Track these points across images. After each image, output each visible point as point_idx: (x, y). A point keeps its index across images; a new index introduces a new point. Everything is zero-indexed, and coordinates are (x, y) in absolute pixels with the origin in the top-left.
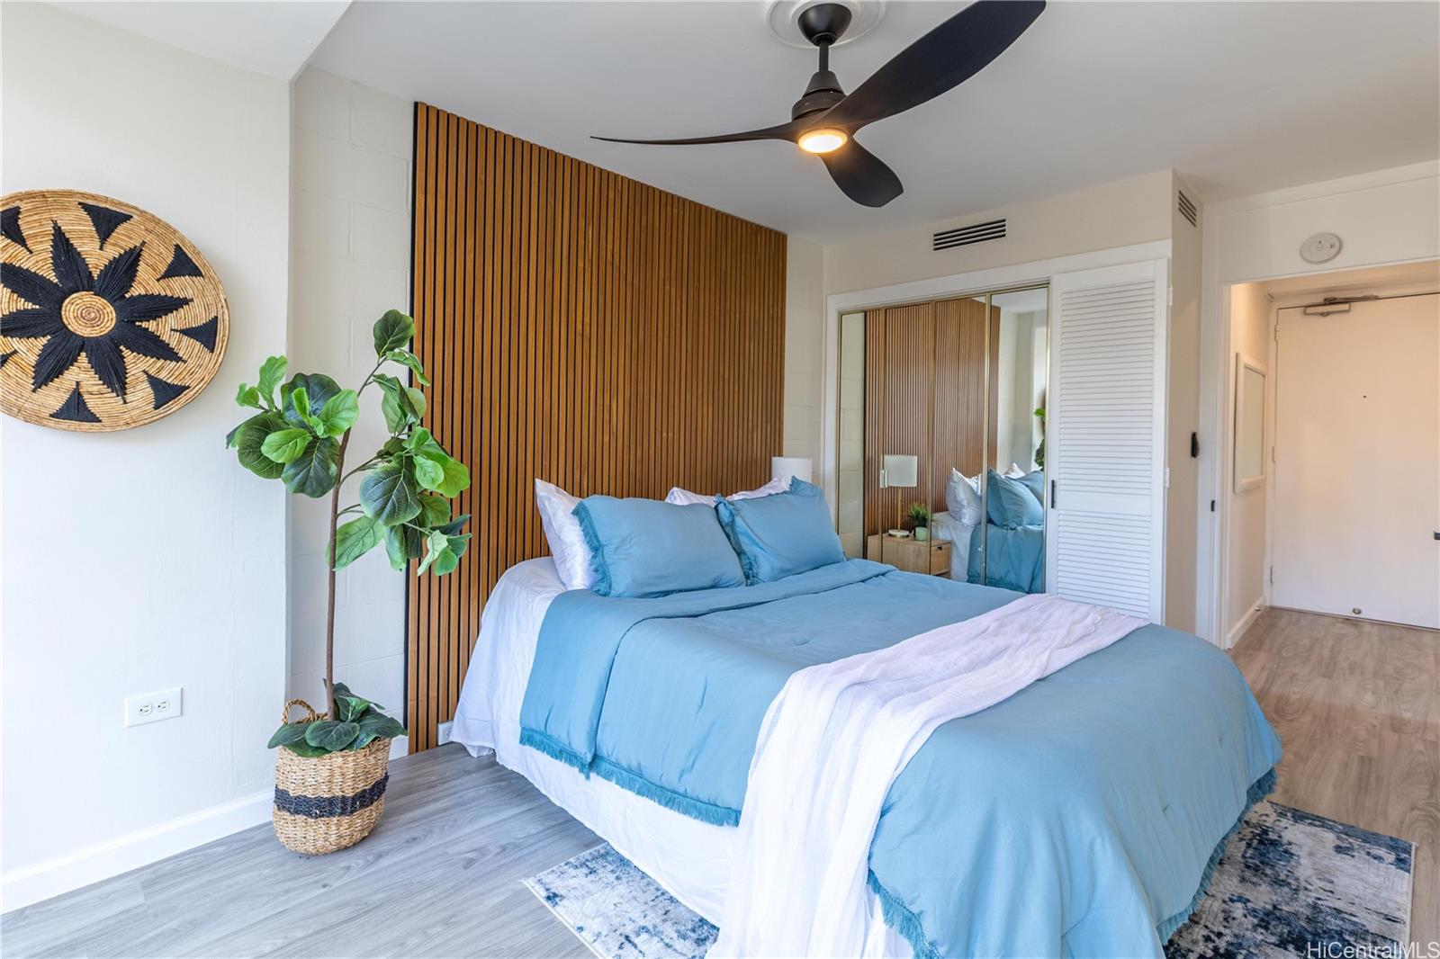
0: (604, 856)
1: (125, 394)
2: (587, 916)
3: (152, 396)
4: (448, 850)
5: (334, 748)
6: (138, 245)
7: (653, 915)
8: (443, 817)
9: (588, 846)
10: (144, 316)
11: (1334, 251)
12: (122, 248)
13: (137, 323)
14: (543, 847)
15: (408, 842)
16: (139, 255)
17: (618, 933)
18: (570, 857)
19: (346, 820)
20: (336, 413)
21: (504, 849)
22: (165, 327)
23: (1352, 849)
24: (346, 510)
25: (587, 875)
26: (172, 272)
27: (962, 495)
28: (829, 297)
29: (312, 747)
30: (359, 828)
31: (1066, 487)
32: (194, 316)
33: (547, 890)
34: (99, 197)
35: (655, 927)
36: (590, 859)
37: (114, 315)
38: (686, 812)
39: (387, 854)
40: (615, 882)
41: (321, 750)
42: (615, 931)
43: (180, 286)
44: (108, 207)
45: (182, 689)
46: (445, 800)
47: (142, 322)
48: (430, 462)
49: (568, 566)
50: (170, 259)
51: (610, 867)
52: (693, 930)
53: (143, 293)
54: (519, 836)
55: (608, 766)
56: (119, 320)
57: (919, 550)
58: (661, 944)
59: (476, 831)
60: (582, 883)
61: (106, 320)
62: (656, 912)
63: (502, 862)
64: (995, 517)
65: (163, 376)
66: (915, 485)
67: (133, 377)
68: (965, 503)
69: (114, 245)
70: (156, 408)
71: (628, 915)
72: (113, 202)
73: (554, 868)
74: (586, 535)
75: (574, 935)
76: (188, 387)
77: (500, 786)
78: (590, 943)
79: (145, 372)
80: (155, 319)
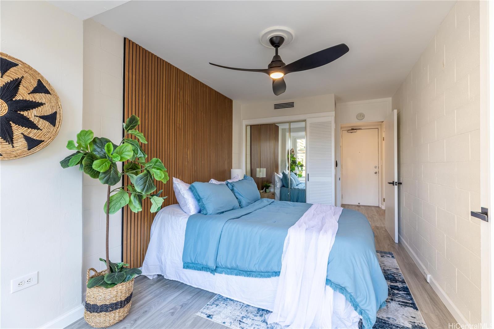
0: (218, 299)
1: (13, 143)
2: (224, 318)
3: (26, 144)
4: (162, 311)
5: (118, 283)
6: (20, 77)
7: (244, 312)
8: (153, 301)
9: (211, 298)
10: (22, 109)
11: (363, 117)
12: (12, 78)
13: (18, 112)
14: (195, 302)
15: (144, 313)
16: (20, 82)
17: (236, 320)
18: (208, 302)
19: (122, 310)
20: (123, 153)
21: (182, 306)
22: (32, 115)
23: (384, 256)
24: (113, 191)
25: (216, 307)
26: (35, 91)
27: (277, 179)
28: (243, 121)
29: (109, 284)
30: (126, 312)
31: (311, 175)
32: (46, 110)
33: (206, 314)
34: (4, 54)
35: (246, 315)
36: (214, 301)
37: (7, 108)
38: (256, 277)
39: (138, 319)
40: (226, 306)
41: (113, 284)
42: (235, 320)
43: (38, 97)
44: (7, 59)
45: (38, 272)
46: (150, 295)
47: (21, 111)
48: (159, 171)
49: (188, 206)
50: (35, 85)
51: (222, 302)
52: (258, 313)
53: (21, 99)
54: (185, 301)
55: (221, 269)
56: (10, 110)
57: (268, 195)
58: (251, 320)
59: (168, 303)
60: (216, 309)
61: (3, 109)
62: (244, 311)
63: (184, 310)
64: (285, 185)
65: (31, 135)
66: (265, 177)
67: (16, 136)
68: (278, 181)
69: (8, 76)
70: (29, 149)
71: (237, 314)
72: (10, 57)
73: (204, 307)
74: (194, 196)
75: (223, 325)
76: (44, 141)
77: (167, 287)
78: (230, 326)
79: (22, 134)
80: (27, 111)
